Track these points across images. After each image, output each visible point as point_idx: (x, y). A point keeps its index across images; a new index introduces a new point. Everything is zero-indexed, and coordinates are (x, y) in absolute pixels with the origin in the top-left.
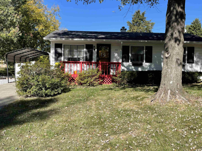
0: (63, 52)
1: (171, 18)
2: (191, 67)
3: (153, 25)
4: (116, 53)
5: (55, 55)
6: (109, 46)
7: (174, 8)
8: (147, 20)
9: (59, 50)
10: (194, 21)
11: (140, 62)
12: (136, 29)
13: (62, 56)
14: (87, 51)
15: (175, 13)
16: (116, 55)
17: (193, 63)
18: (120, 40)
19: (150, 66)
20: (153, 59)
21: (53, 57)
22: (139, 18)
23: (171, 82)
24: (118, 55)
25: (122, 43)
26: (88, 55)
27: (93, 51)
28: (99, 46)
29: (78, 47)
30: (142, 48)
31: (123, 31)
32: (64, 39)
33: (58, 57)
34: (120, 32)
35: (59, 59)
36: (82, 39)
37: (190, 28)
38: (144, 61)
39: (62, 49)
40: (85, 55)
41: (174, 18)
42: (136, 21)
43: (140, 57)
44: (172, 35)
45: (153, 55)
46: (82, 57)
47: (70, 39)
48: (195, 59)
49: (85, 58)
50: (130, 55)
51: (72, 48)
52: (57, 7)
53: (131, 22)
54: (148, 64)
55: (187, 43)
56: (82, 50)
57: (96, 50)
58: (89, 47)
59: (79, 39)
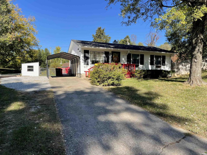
0: (89, 56)
2: (164, 68)
3: (110, 38)
4: (123, 58)
5: (84, 58)
6: (119, 53)
9: (87, 55)
11: (137, 64)
13: (88, 59)
14: (105, 56)
16: (123, 59)
19: (143, 67)
20: (144, 62)
21: (83, 60)
22: (100, 33)
23: (198, 75)
24: (125, 60)
25: (129, 51)
26: (106, 59)
27: (109, 56)
28: (113, 53)
29: (99, 53)
30: (138, 55)
33: (86, 60)
35: (87, 61)
36: (105, 48)
38: (140, 64)
39: (89, 54)
40: (104, 59)
43: (136, 61)
45: (144, 60)
46: (102, 60)
47: (97, 47)
48: (166, 63)
49: (104, 61)
50: (131, 59)
51: (95, 53)
54: (141, 66)
56: (102, 56)
57: (111, 55)
58: (107, 53)
59: (103, 48)
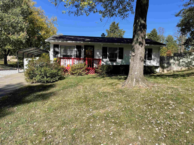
0: (59, 51)
1: (137, 28)
2: (150, 63)
3: (124, 32)
4: (98, 52)
5: (54, 53)
6: (93, 47)
7: (139, 21)
8: (120, 29)
9: (57, 49)
10: (153, 30)
11: (114, 59)
12: (112, 35)
13: (58, 54)
14: (77, 50)
15: (139, 24)
16: (98, 53)
17: (151, 60)
18: (101, 43)
19: (122, 62)
20: (124, 56)
21: (52, 55)
23: (136, 73)
24: (99, 54)
25: (102, 45)
26: (78, 53)
27: (82, 50)
28: (86, 47)
29: (71, 47)
30: (116, 49)
31: (103, 36)
32: (60, 41)
33: (56, 54)
34: (101, 37)
35: (57, 56)
36: (74, 42)
37: (149, 35)
38: (118, 58)
39: (58, 49)
40: (75, 53)
41: (139, 28)
42: (112, 29)
43: (115, 55)
44: (137, 40)
45: (124, 54)
46: (73, 54)
47: (65, 41)
48: (153, 57)
49: (75, 55)
50: (108, 53)
51: (67, 48)
52: (56, 18)
53: (109, 29)
54: (120, 60)
55: (147, 46)
56: (74, 50)
57: (84, 49)
58: (79, 47)
59: (71, 42)
